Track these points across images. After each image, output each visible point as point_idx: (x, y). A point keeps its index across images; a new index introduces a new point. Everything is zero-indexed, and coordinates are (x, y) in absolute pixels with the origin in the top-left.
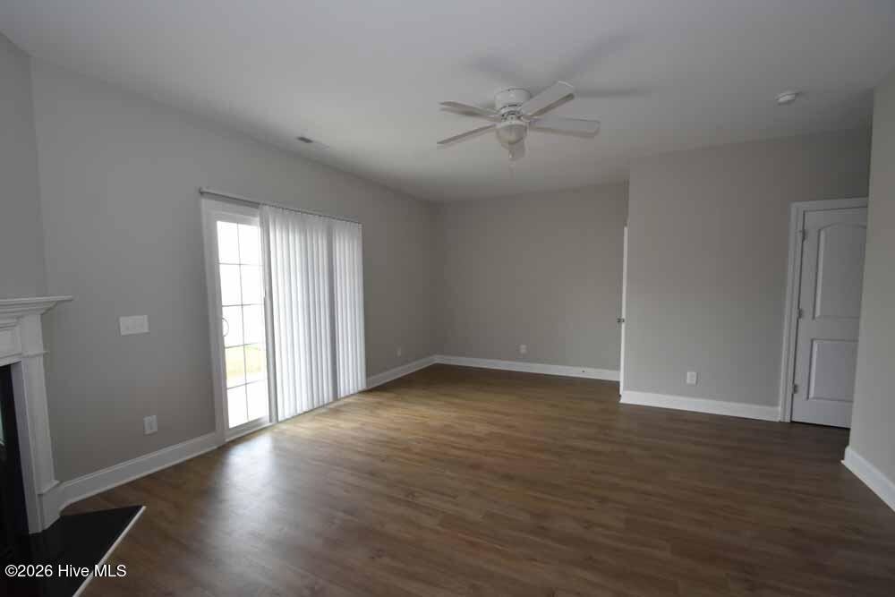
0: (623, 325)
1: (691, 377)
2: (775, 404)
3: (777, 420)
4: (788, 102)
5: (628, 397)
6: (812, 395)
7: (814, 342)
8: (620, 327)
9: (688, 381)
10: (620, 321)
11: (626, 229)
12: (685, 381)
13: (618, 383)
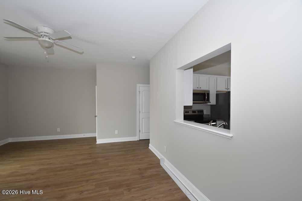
0: (97, 118)
1: (116, 132)
2: (136, 136)
3: (136, 140)
4: (134, 59)
5: (99, 141)
6: (143, 132)
7: (143, 119)
8: (96, 119)
9: (116, 133)
10: (95, 116)
11: (96, 86)
12: (115, 133)
13: (96, 137)
